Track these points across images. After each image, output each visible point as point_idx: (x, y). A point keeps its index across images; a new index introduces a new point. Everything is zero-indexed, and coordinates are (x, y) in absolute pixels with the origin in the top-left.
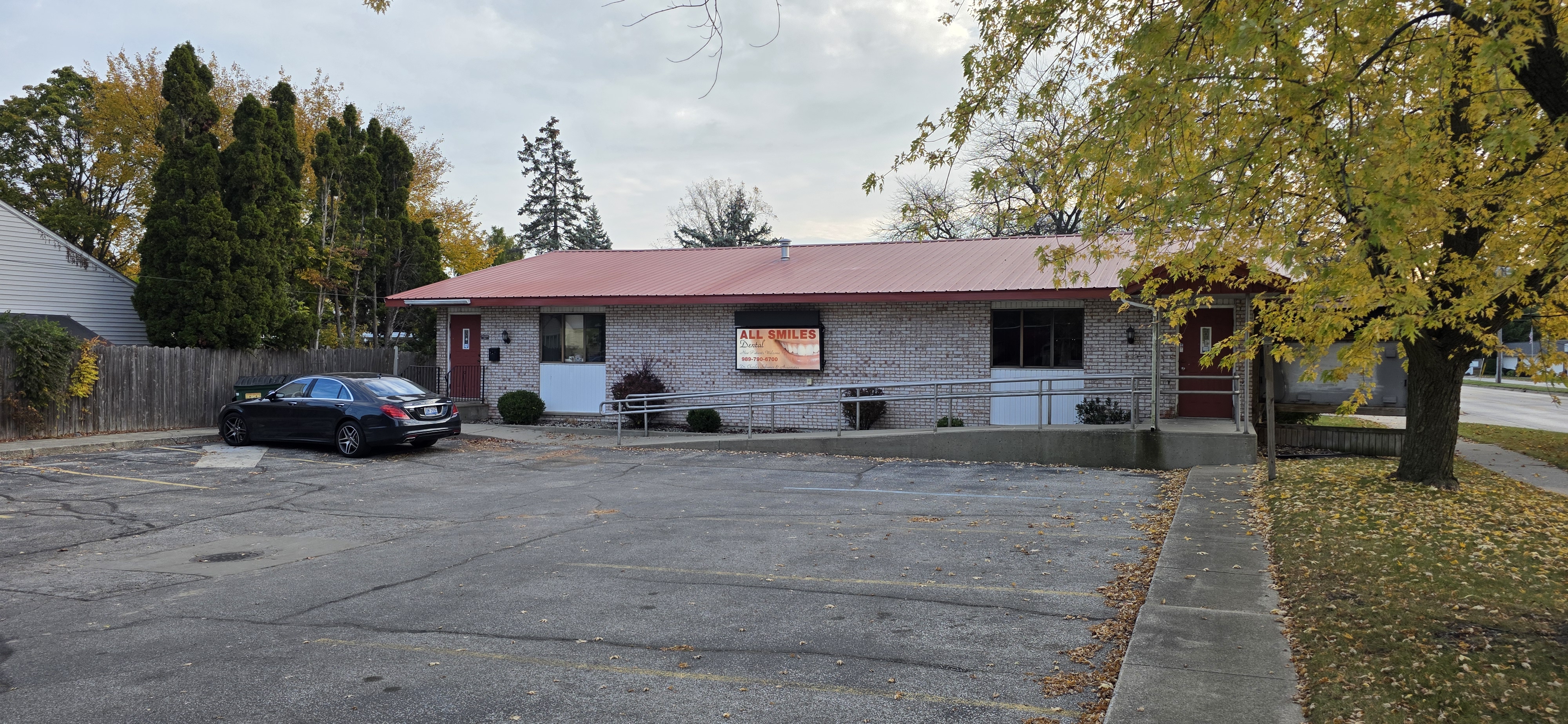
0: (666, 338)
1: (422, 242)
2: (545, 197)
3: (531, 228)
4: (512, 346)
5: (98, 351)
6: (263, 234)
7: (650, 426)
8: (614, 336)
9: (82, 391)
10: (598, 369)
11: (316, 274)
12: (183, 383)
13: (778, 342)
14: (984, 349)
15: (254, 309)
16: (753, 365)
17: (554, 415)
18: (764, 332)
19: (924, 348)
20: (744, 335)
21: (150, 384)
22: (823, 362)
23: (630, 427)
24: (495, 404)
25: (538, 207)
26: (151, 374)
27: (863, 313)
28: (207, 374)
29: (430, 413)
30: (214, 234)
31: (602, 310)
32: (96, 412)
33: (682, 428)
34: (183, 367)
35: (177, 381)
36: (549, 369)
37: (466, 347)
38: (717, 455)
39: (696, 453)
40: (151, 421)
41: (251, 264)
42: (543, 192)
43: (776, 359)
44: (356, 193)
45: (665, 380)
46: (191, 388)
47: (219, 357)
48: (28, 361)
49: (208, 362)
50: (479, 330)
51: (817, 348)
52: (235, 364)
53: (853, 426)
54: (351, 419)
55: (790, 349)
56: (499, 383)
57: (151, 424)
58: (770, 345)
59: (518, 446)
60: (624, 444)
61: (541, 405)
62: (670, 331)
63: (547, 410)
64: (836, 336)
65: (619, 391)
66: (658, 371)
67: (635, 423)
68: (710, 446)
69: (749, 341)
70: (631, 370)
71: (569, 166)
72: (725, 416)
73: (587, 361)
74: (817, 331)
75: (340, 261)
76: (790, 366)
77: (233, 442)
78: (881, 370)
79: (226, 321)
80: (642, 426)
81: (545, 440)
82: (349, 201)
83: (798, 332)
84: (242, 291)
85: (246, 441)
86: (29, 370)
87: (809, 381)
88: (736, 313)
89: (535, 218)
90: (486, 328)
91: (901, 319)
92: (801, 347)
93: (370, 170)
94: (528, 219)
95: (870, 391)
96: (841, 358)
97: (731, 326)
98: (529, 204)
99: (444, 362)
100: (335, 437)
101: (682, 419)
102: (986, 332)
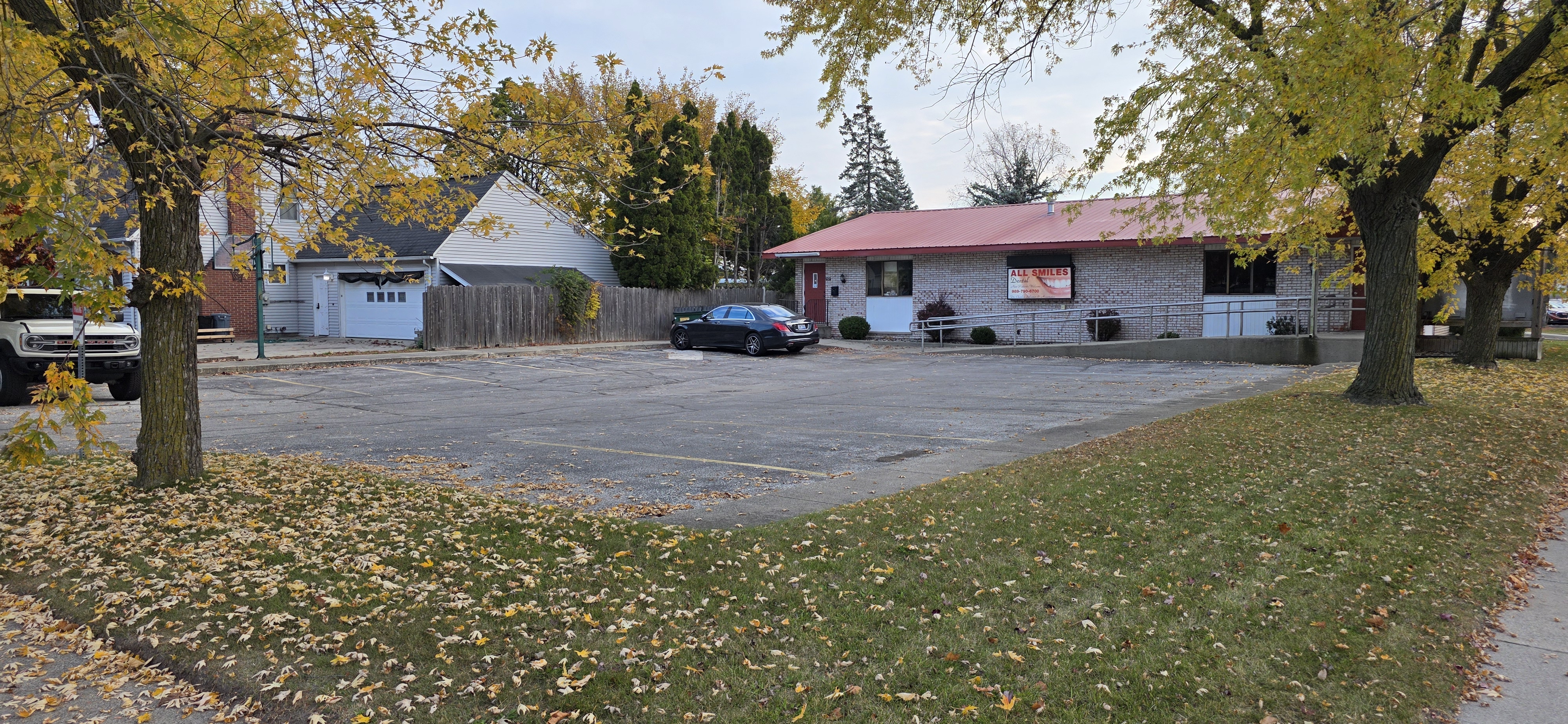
0: (956, 277)
1: (781, 211)
2: (861, 164)
3: (850, 190)
4: (847, 285)
5: (599, 290)
6: (686, 211)
7: (944, 341)
8: (919, 276)
9: (593, 315)
10: (908, 301)
11: (714, 237)
12: (642, 311)
13: (1040, 279)
14: (1199, 282)
15: (682, 262)
16: (1021, 295)
17: (876, 334)
18: (1029, 271)
19: (1151, 280)
20: (1014, 274)
21: (626, 311)
22: (1073, 293)
23: (930, 341)
24: (836, 327)
25: (855, 173)
26: (626, 305)
27: (1105, 255)
28: (656, 305)
29: (801, 328)
30: (659, 212)
31: (910, 258)
32: (599, 329)
33: (968, 342)
34: (643, 301)
35: (640, 310)
36: (873, 301)
37: (815, 286)
38: (991, 357)
39: (975, 356)
40: (627, 335)
41: (680, 231)
42: (860, 160)
43: (1037, 291)
44: (736, 176)
45: (955, 307)
46: (647, 314)
47: (662, 293)
48: (566, 296)
49: (656, 297)
50: (824, 273)
51: (1069, 282)
52: (670, 299)
53: (1094, 339)
54: (754, 331)
55: (1049, 283)
56: (839, 311)
57: (626, 337)
58: (1034, 281)
59: (856, 352)
60: (926, 351)
61: (868, 326)
62: (959, 272)
63: (872, 329)
64: (1083, 274)
65: (922, 315)
66: (950, 301)
67: (934, 337)
68: (987, 352)
69: (1018, 278)
70: (930, 301)
71: (880, 136)
72: (999, 333)
73: (899, 295)
74: (1069, 269)
75: (728, 227)
76: (1048, 296)
77: (680, 348)
78: (1118, 298)
79: (667, 270)
80: (938, 341)
81: (872, 349)
82: (733, 183)
83: (1054, 270)
84: (675, 249)
85: (688, 347)
86: (567, 302)
87: (1063, 306)
88: (1008, 258)
89: (852, 182)
90: (829, 273)
91: (1134, 260)
92: (1057, 282)
93: (746, 160)
94: (848, 183)
95: (1109, 312)
96: (1087, 289)
97: (1004, 267)
98: (848, 170)
99: (801, 296)
100: (745, 343)
101: (967, 336)
102: (1200, 268)
